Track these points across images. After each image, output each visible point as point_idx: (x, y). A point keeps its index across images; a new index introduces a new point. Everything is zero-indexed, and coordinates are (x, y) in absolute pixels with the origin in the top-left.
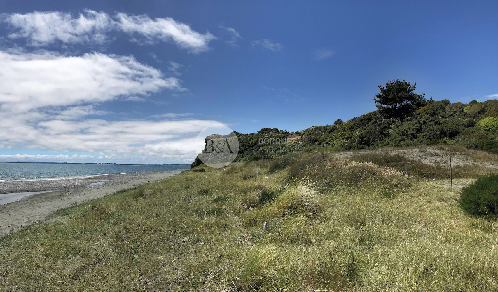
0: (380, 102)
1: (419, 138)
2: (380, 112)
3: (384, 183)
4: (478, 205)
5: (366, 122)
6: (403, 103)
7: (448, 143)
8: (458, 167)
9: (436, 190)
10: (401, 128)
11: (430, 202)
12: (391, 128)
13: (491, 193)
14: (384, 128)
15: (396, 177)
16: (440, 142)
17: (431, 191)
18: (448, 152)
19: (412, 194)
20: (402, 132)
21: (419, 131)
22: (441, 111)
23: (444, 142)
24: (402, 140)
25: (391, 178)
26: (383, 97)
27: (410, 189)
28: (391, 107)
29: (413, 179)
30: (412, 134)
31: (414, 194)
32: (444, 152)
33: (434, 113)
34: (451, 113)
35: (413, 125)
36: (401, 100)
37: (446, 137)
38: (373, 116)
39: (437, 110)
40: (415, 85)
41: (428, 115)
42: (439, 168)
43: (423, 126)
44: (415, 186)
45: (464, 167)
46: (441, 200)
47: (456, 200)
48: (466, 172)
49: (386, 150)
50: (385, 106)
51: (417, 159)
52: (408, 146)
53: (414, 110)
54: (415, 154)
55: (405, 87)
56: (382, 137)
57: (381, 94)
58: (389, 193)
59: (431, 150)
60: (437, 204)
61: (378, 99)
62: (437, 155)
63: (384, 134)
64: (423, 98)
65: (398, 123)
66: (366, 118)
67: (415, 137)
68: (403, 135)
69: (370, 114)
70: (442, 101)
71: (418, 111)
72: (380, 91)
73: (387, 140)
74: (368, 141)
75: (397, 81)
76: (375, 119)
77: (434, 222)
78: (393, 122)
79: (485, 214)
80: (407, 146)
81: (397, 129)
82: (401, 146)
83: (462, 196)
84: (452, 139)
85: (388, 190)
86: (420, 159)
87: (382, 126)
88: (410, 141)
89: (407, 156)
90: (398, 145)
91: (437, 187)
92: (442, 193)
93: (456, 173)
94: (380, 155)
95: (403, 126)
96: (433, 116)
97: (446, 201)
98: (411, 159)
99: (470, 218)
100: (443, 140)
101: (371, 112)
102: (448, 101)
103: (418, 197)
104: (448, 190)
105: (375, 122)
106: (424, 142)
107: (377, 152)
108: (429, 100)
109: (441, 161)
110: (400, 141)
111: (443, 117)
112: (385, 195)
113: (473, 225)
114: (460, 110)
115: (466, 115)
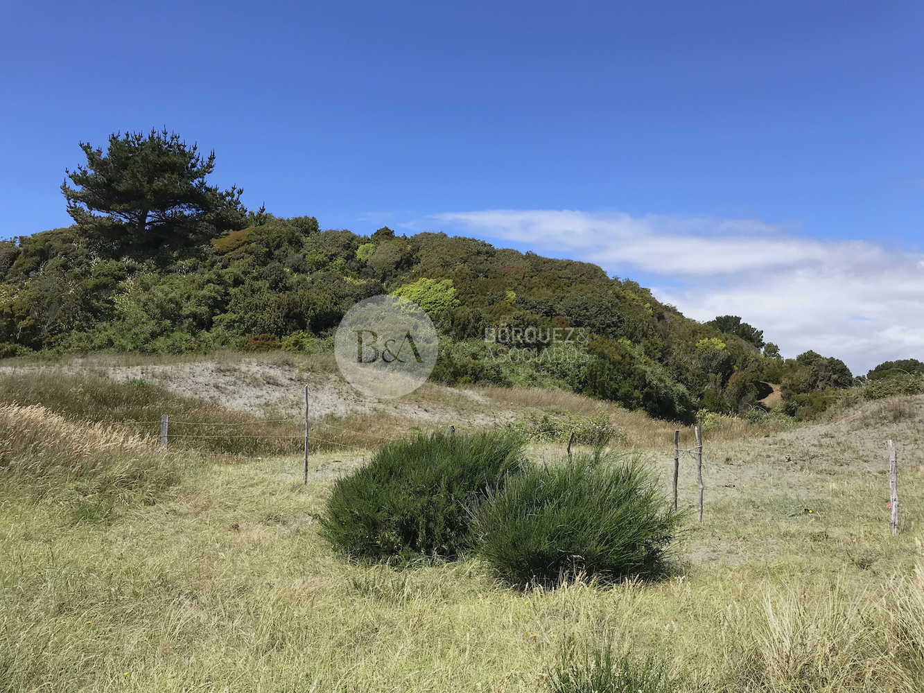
0: (83, 198)
1: (218, 330)
2: (83, 232)
3: (79, 476)
4: (374, 526)
5: (29, 263)
6: (168, 212)
7: (308, 347)
8: (332, 418)
9: (257, 491)
10: (160, 294)
11: (236, 527)
12: (121, 291)
13: (410, 490)
14: (97, 288)
15: (124, 453)
16: (285, 343)
17: (240, 494)
18: (305, 375)
19: (177, 507)
20: (160, 306)
21: (219, 305)
22: (291, 251)
23: (296, 343)
24: (161, 334)
25: (107, 459)
26: (97, 185)
27: (173, 490)
28: (125, 221)
29: (187, 459)
30: (194, 316)
31: (184, 507)
32: (295, 373)
33: (269, 255)
34: (320, 258)
35: (201, 287)
36: (163, 200)
37: (304, 329)
38: (57, 244)
39: (278, 246)
40: (212, 158)
41: (250, 259)
42: (275, 423)
43: (232, 291)
44: (189, 482)
45: (348, 419)
46: (272, 519)
47: (316, 517)
48: (353, 433)
49: (100, 364)
50: (104, 215)
51: (206, 396)
52: (181, 352)
53: (207, 239)
54: (200, 380)
55: (178, 160)
56: (88, 320)
57: (90, 172)
58: (98, 508)
59: (254, 368)
60: (258, 532)
61: (78, 189)
62: (273, 382)
63: (96, 312)
64: (238, 202)
65: (149, 277)
66: (31, 248)
67: (206, 324)
68: (165, 315)
69: (47, 236)
70: (297, 220)
71: (217, 244)
72: (85, 162)
73: (104, 330)
74: (34, 329)
75: (152, 138)
76: (66, 254)
77: (242, 590)
78: (131, 271)
79: (392, 552)
80: (176, 351)
81: (144, 297)
82: (154, 351)
83: (331, 505)
84: (320, 336)
85: (91, 500)
86: (217, 394)
87: (90, 282)
88: (188, 336)
89: (172, 387)
90: (144, 349)
91: (263, 481)
92: (273, 498)
93: (325, 436)
94: (77, 381)
95: (166, 288)
96: (264, 264)
97: (284, 523)
98: (188, 395)
99: (350, 568)
100: (289, 340)
101: (50, 228)
102: (315, 222)
103: (197, 515)
104: (293, 489)
105: (65, 267)
106: (232, 341)
107: (65, 369)
108: (256, 211)
109: (283, 400)
110: (154, 335)
111: (296, 269)
112: (85, 515)
113: (357, 586)
114: (345, 253)
115: (361, 269)
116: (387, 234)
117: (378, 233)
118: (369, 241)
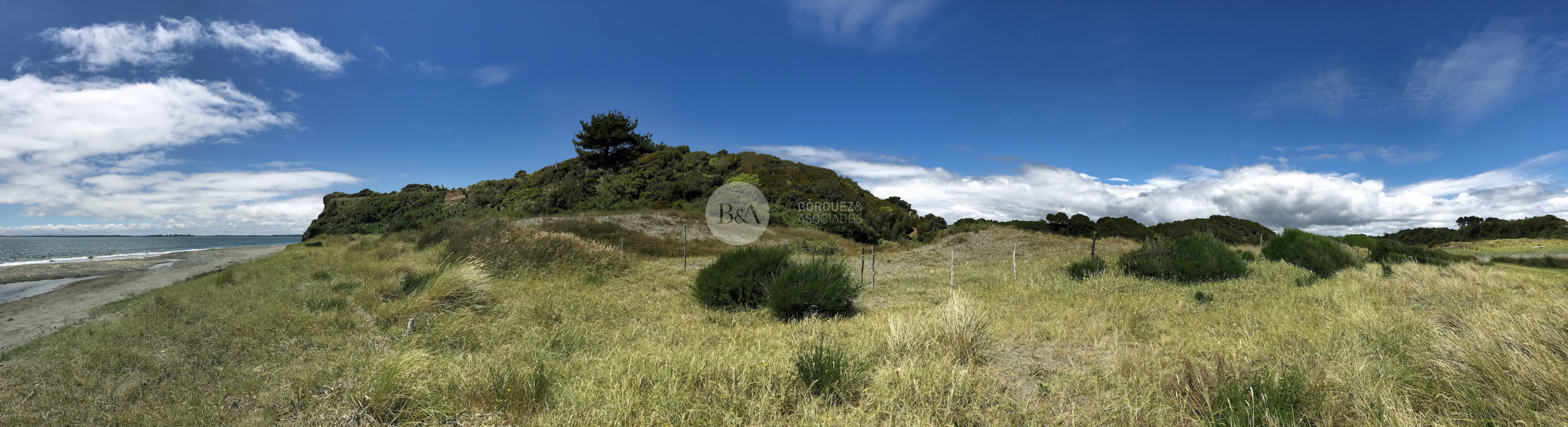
0: (581, 144)
1: (642, 199)
2: (581, 159)
3: (588, 263)
4: (718, 291)
5: (561, 174)
6: (618, 147)
7: (685, 207)
8: (696, 241)
9: (663, 273)
10: (616, 184)
11: (654, 290)
12: (598, 183)
13: (735, 275)
14: (588, 182)
15: (605, 253)
16: (674, 205)
17: (656, 274)
18: (684, 220)
19: (628, 279)
20: (616, 189)
21: (642, 188)
22: (676, 162)
23: (679, 205)
24: (617, 201)
25: (599, 256)
26: (587, 138)
27: (626, 271)
28: (599, 152)
29: (631, 257)
30: (631, 193)
31: (631, 278)
32: (678, 219)
33: (665, 164)
34: (690, 165)
35: (634, 180)
36: (616, 142)
37: (682, 198)
38: (572, 165)
39: (670, 160)
40: (636, 121)
41: (656, 166)
42: (669, 242)
43: (648, 181)
44: (633, 268)
45: (705, 241)
46: (670, 287)
47: (690, 286)
48: (707, 248)
49: (591, 215)
50: (590, 150)
51: (638, 229)
52: (625, 209)
53: (636, 158)
54: (635, 222)
55: (621, 123)
56: (585, 196)
57: (584, 133)
58: (596, 277)
59: (659, 217)
60: (664, 292)
61: (579, 141)
62: (668, 223)
63: (588, 192)
64: (650, 140)
65: (610, 176)
66: (562, 168)
67: (635, 196)
68: (618, 193)
69: (567, 162)
70: (679, 147)
71: (640, 160)
72: (581, 129)
73: (592, 201)
74: (564, 201)
75: (609, 115)
76: (575, 169)
77: (658, 318)
78: (602, 174)
79: (726, 304)
80: (624, 209)
81: (608, 185)
82: (614, 209)
83: (698, 280)
84: (690, 202)
85: (593, 274)
86: (642, 228)
87: (586, 180)
88: (628, 202)
89: (622, 225)
90: (609, 208)
91: (665, 269)
92: (671, 277)
93: (693, 249)
94: (583, 223)
95: (618, 180)
96: (663, 168)
97: (676, 289)
98: (630, 228)
99: (706, 311)
100: (677, 203)
101: (568, 159)
102: (688, 148)
103: (637, 283)
104: (679, 273)
105: (575, 174)
106: (649, 204)
107: (578, 218)
108: (659, 144)
109: (673, 232)
110: (613, 202)
111: (679, 171)
112: (591, 280)
113: (710, 319)
114: (703, 162)
115: (712, 170)
116: (724, 152)
117: (720, 152)
118: (715, 156)
